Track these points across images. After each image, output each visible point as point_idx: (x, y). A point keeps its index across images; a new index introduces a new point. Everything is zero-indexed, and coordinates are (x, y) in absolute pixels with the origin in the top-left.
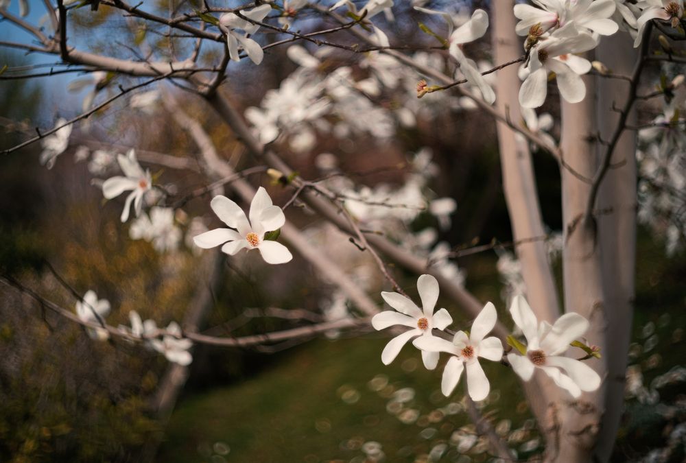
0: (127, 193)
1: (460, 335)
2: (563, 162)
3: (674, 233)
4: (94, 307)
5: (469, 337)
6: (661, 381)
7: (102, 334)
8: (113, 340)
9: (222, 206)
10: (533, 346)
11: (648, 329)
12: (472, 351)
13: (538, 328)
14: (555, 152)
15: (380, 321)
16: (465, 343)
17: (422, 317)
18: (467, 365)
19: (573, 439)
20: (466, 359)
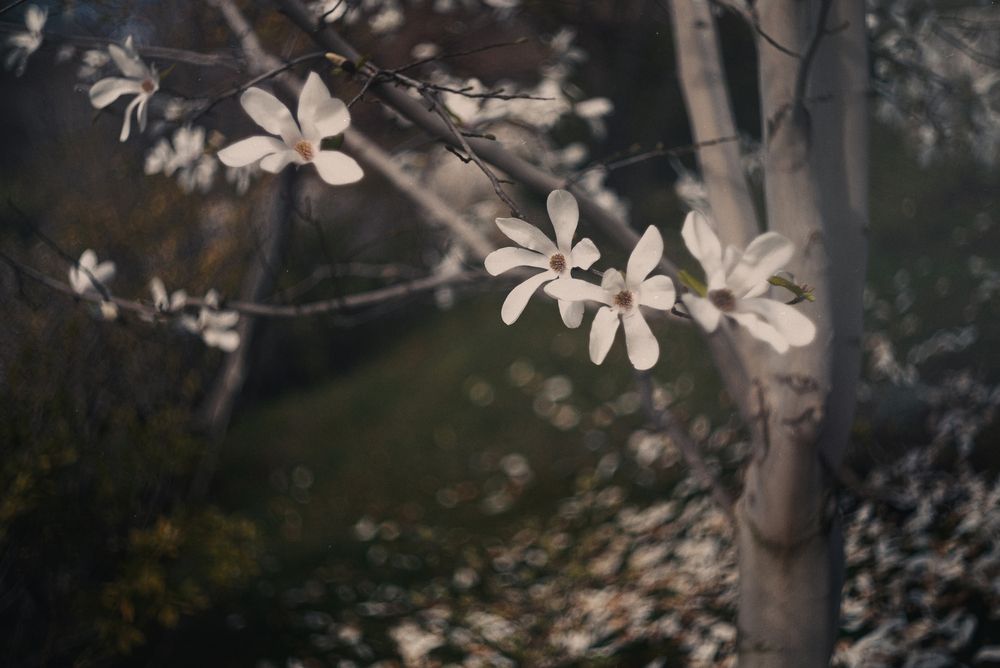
0: (126, 99)
1: (611, 275)
2: (758, 28)
3: (928, 135)
4: (92, 272)
5: (625, 277)
6: (920, 353)
7: (109, 310)
8: (123, 318)
9: (259, 104)
10: (716, 283)
11: (901, 279)
12: (630, 297)
13: (723, 257)
14: (747, 14)
15: (498, 263)
16: (621, 285)
17: (555, 253)
18: (624, 317)
19: (789, 429)
20: (623, 310)
